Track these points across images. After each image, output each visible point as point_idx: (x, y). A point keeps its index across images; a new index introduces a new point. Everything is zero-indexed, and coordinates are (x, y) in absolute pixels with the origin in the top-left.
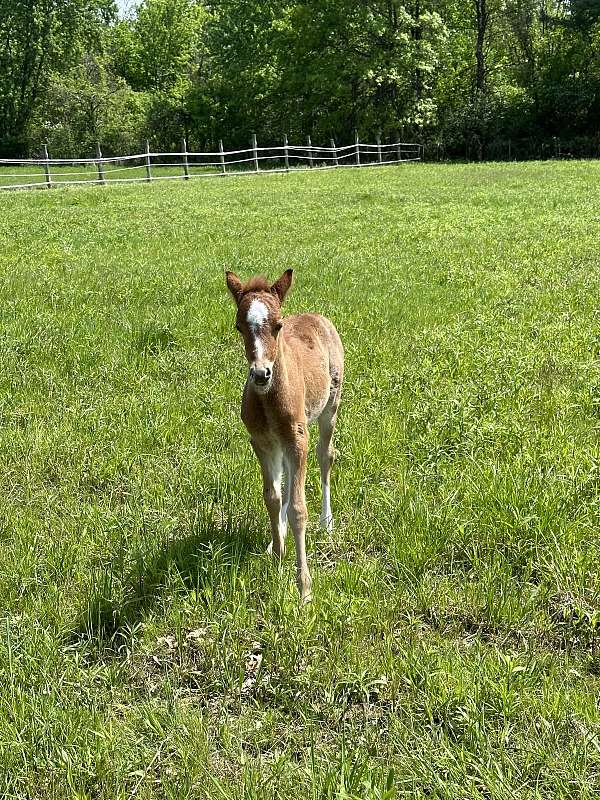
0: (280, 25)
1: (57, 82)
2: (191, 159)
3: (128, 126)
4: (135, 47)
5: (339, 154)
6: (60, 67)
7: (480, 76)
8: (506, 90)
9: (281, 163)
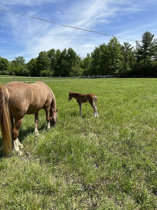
0: (99, 61)
1: (73, 68)
2: (85, 77)
3: (81, 73)
4: (83, 64)
5: (105, 77)
6: (73, 66)
7: (125, 67)
8: (129, 69)
9: (97, 78)
